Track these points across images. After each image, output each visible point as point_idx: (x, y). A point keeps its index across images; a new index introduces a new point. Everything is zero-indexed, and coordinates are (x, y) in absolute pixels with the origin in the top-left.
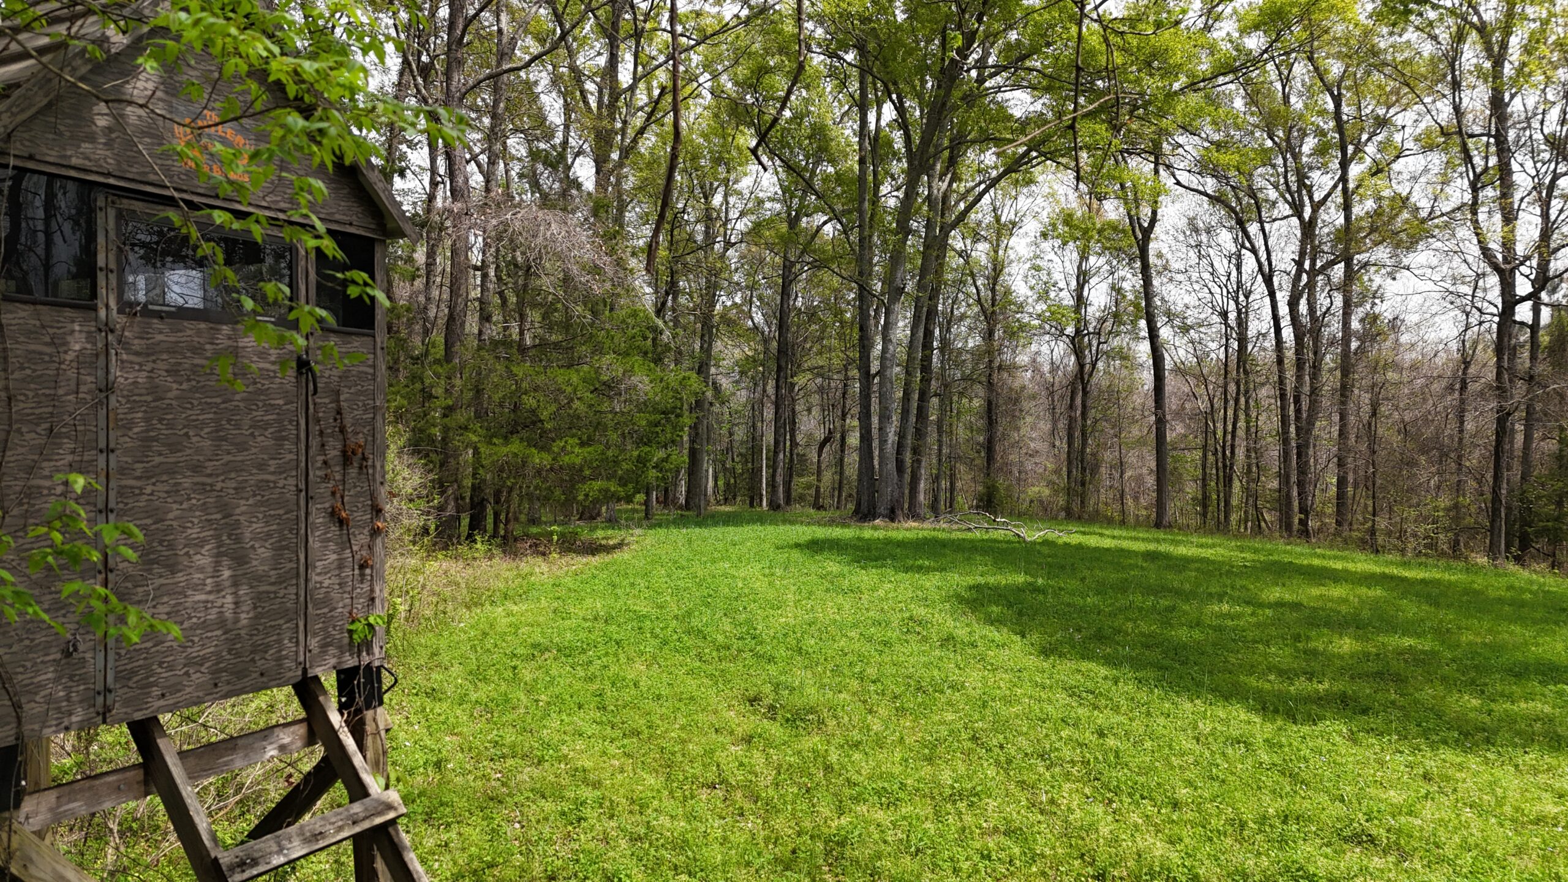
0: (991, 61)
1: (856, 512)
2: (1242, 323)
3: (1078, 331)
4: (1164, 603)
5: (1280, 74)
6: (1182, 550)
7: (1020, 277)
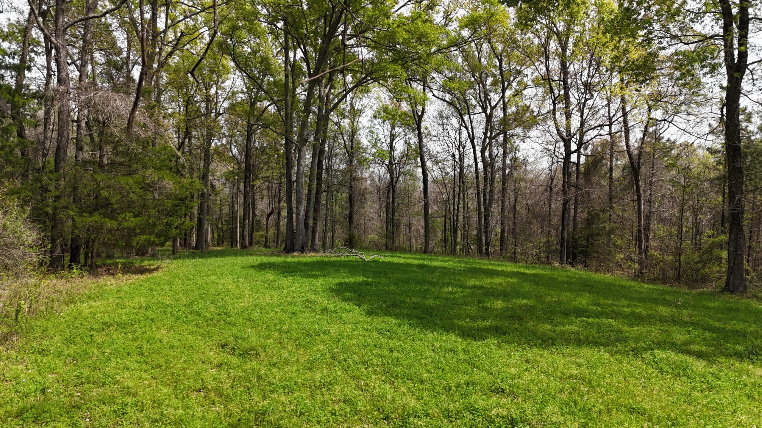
0: (348, 32)
1: (285, 249)
2: (461, 160)
3: (390, 162)
4: (424, 288)
5: (477, 48)
6: (434, 263)
7: (364, 136)
